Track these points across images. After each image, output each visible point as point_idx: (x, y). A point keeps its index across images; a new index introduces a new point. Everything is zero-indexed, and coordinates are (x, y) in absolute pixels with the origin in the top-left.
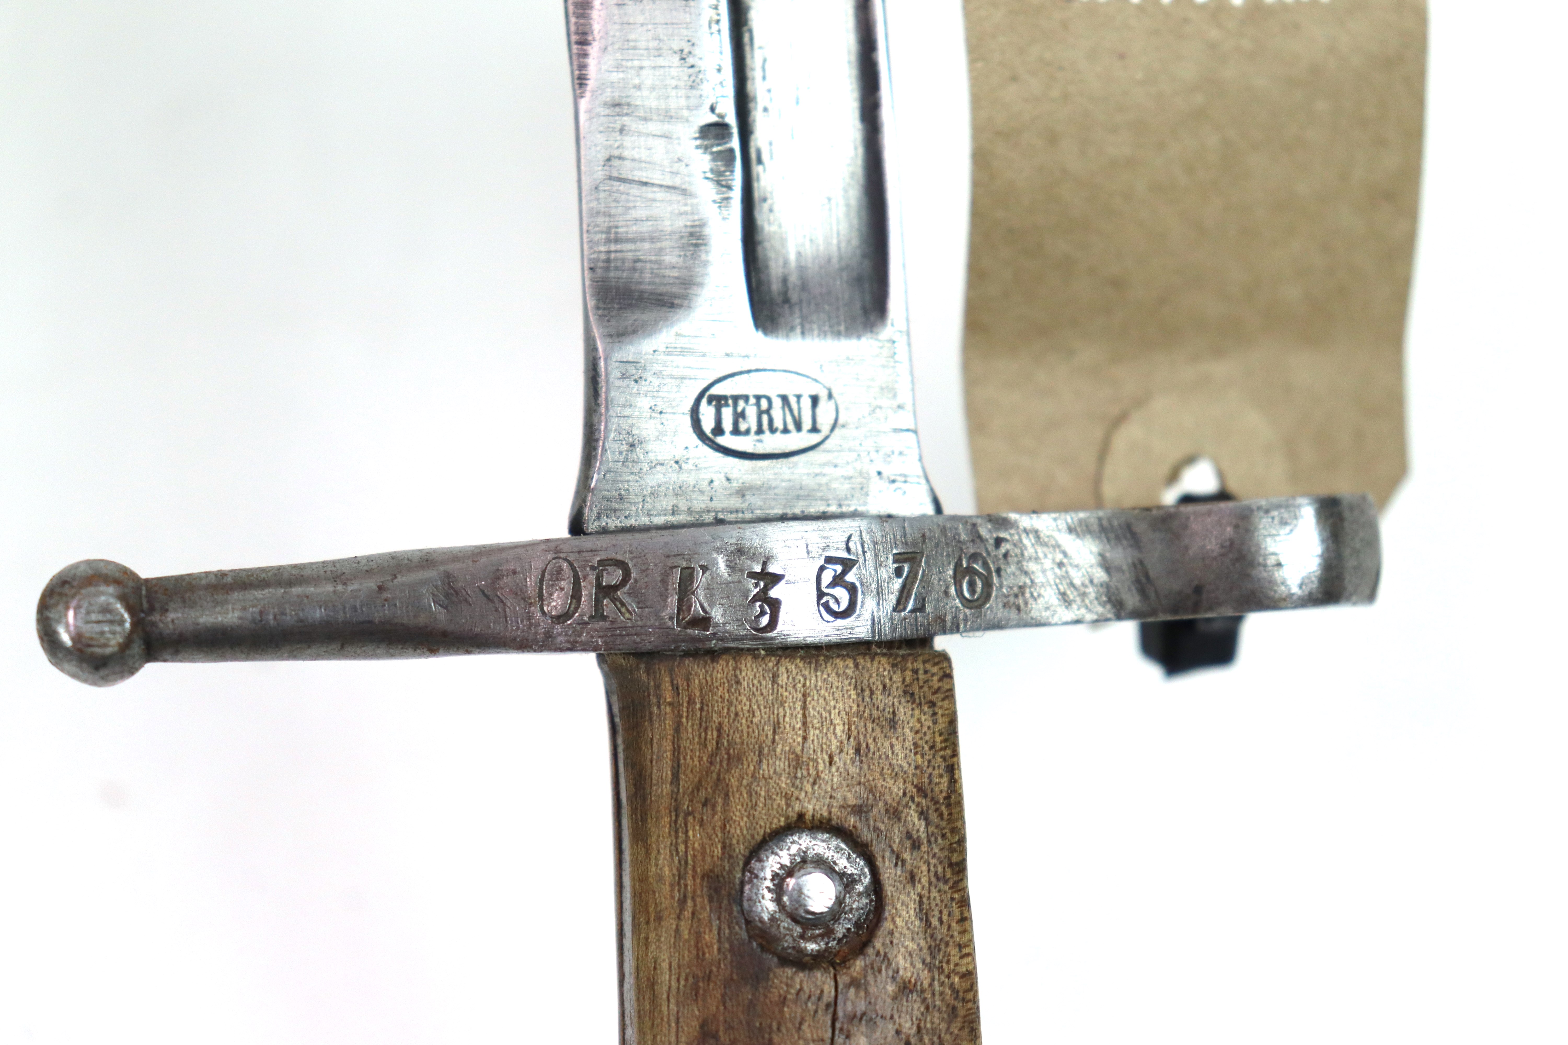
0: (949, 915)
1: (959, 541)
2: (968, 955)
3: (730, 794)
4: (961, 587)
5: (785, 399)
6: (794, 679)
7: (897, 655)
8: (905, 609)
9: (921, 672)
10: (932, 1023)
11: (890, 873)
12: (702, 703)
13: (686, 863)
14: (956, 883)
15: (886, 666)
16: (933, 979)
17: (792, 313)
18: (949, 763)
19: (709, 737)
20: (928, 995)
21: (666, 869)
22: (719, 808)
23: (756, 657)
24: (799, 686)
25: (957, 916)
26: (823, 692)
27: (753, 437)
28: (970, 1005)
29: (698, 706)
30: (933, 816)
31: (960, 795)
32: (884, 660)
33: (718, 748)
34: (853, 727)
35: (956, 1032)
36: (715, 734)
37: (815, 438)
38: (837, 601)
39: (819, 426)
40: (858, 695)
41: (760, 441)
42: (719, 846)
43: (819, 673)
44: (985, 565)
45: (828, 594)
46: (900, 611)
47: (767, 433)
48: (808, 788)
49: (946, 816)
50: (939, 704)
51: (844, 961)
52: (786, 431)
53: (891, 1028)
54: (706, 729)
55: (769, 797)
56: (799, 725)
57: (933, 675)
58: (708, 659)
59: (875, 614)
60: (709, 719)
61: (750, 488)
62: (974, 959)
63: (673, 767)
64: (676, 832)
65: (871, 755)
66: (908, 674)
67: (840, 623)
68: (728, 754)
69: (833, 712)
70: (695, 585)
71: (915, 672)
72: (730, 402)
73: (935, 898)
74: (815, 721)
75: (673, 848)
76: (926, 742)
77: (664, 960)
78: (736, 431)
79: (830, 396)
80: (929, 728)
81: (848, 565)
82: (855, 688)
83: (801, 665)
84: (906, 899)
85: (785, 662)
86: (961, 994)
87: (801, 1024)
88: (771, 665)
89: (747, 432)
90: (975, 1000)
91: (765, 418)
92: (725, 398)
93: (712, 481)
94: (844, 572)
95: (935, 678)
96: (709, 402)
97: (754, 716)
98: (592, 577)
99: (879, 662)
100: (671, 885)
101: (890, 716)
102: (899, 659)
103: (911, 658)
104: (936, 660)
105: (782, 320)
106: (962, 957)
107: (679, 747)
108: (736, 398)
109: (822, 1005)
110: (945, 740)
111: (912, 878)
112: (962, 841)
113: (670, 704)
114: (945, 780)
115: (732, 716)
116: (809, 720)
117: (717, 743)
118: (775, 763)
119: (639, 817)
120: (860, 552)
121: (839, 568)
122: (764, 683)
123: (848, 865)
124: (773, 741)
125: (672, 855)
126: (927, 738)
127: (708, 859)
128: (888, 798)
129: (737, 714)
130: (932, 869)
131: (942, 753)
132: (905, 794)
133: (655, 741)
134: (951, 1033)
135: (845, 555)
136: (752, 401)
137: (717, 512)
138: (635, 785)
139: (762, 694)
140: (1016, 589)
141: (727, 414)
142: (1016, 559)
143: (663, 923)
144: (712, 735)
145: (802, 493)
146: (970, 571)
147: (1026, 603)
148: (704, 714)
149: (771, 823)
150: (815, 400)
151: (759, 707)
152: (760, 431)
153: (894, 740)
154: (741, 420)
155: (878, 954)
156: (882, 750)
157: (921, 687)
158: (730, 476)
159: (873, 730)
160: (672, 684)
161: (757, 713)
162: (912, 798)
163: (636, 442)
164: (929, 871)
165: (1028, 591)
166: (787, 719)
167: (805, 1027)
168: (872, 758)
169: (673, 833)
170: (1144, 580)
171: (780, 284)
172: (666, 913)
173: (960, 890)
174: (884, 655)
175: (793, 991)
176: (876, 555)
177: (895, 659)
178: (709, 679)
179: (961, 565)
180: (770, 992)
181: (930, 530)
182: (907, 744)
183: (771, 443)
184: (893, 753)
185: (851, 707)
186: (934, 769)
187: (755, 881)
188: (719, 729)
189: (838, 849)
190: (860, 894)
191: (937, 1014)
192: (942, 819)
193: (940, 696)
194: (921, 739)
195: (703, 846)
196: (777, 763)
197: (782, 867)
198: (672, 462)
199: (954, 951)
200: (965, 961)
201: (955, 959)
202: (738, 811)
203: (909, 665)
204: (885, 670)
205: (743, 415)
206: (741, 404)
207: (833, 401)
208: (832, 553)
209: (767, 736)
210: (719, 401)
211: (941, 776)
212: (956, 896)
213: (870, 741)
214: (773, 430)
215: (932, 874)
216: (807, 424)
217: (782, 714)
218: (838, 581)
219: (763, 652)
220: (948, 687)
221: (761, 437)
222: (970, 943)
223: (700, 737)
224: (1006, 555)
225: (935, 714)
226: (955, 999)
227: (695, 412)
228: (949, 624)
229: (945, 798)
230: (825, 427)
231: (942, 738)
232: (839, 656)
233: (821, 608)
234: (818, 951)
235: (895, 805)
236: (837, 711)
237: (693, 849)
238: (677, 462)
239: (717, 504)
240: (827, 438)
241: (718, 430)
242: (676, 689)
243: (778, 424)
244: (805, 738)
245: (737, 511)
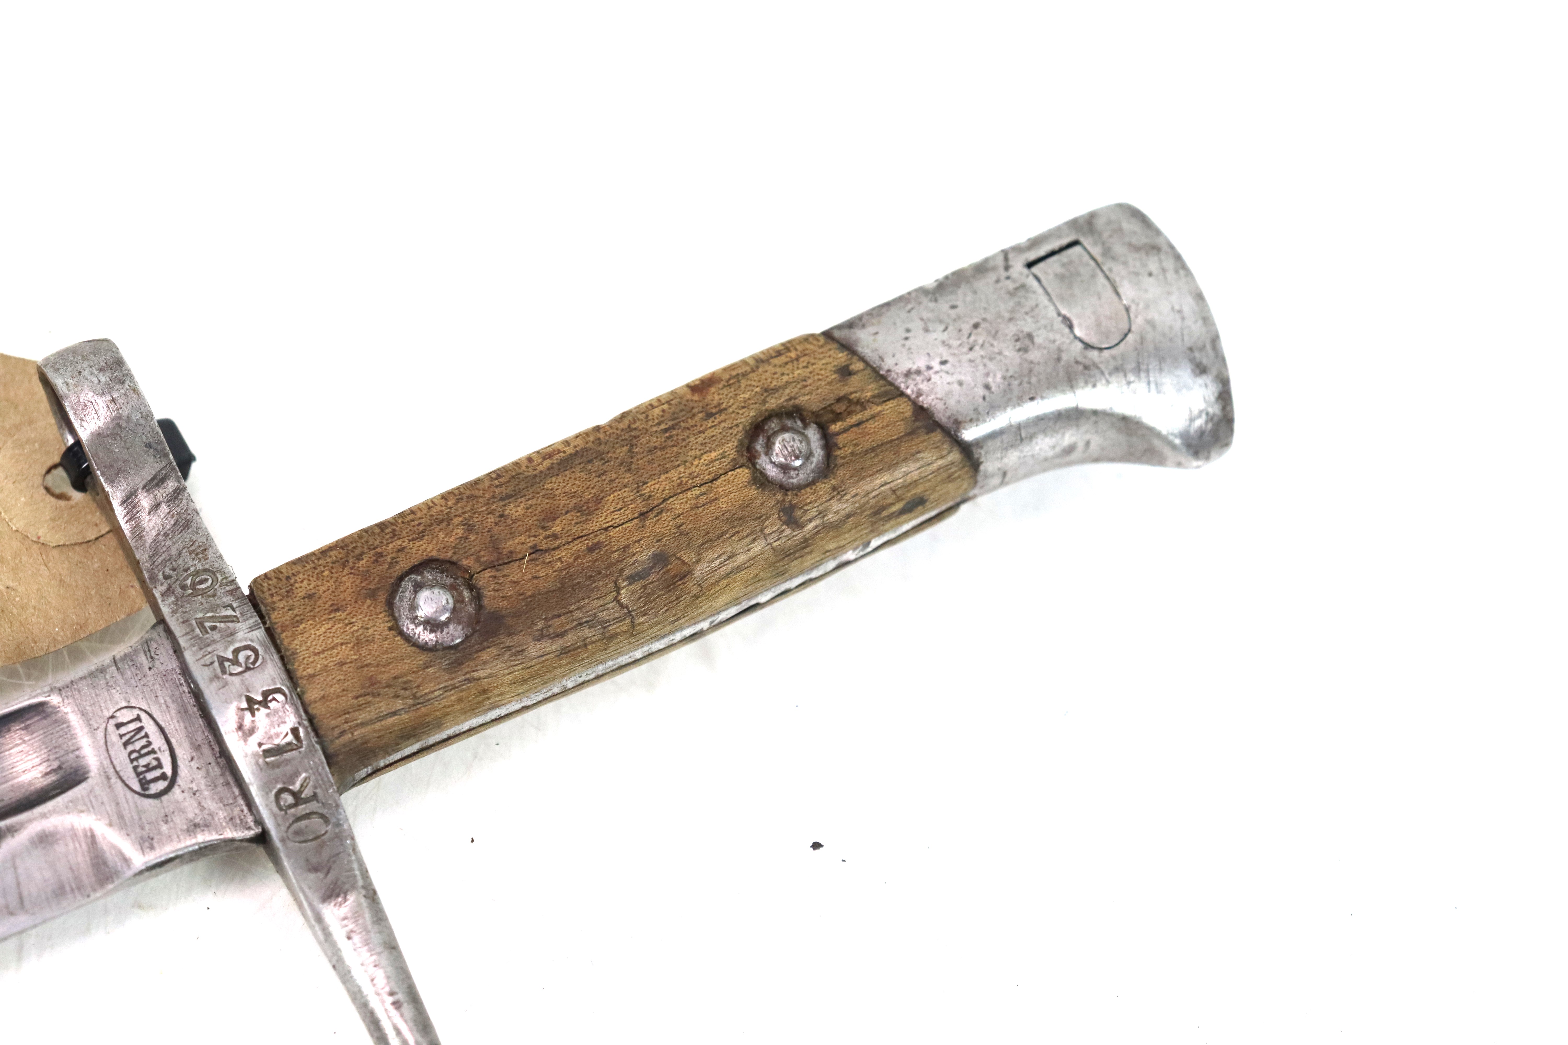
0: (414, 521)
1: (177, 600)
2: (432, 502)
3: (394, 676)
4: (206, 588)
5: (125, 744)
6: (308, 664)
7: (266, 610)
8: (235, 616)
9: (270, 592)
10: (482, 507)
11: (404, 564)
12: (345, 714)
13: (445, 687)
14: (392, 524)
15: (276, 614)
16: (456, 516)
17: (67, 761)
18: (320, 555)
19: (363, 702)
20: (467, 515)
21: (453, 698)
22: (405, 679)
23: (303, 693)
24: (311, 660)
25: (411, 517)
26: (309, 644)
27: (159, 755)
28: (462, 490)
29: (347, 716)
30: (358, 551)
31: (337, 542)
32: (273, 617)
33: (368, 694)
34: (322, 619)
35: (481, 492)
36: (360, 699)
37: (143, 716)
38: (248, 658)
39: (135, 716)
40: (301, 623)
41: (160, 749)
42: (428, 670)
43: (298, 651)
44: (186, 579)
45: (246, 664)
46: (238, 618)
47: (152, 747)
48: (371, 631)
49: (354, 545)
50: (286, 574)
51: (466, 570)
52: (146, 736)
53: (496, 529)
54: (359, 706)
55: (386, 652)
56: (335, 651)
57: (269, 585)
58: (315, 721)
59: (247, 631)
60: (352, 706)
61: (192, 743)
62: (434, 498)
63: (390, 717)
64: (429, 700)
65: (336, 602)
66: (275, 599)
67: (261, 652)
68: (369, 687)
69: (318, 634)
70: (273, 746)
71: (272, 595)
72: (141, 777)
73: (407, 533)
74: (329, 642)
75: (438, 699)
76: (313, 573)
77: (508, 679)
78: (160, 766)
79: (112, 717)
80: (304, 575)
81: (222, 660)
82: (298, 626)
83: (297, 664)
84: (414, 551)
85: (299, 674)
86: (458, 497)
87: (515, 582)
88: (304, 682)
89: (157, 759)
90: (458, 488)
91: (143, 752)
92: (140, 781)
93: (198, 768)
94: (228, 660)
95: (270, 582)
96: (147, 789)
97: (339, 680)
98: (293, 811)
99: (276, 618)
100: (462, 691)
101: (306, 600)
102: (268, 608)
103: (264, 602)
104: (259, 586)
105: (74, 765)
106: (436, 505)
107: (376, 718)
108: (138, 774)
109: (498, 574)
110: (307, 563)
111: (401, 550)
112: (366, 531)
113: (352, 734)
114: (332, 553)
115: (345, 693)
116: (329, 646)
117: (365, 695)
118: (364, 656)
119: (427, 729)
120: (210, 655)
121: (227, 664)
122: (318, 681)
123: (408, 591)
124: (351, 662)
125: (444, 698)
126: (310, 573)
127: (437, 675)
128: (357, 582)
129: (344, 690)
130: (390, 541)
131: (316, 561)
132: (351, 573)
133: (377, 735)
134: (484, 494)
135: (216, 664)
136: (135, 763)
137: (216, 758)
138: (408, 739)
139: (325, 680)
140: (193, 555)
141: (150, 776)
142: (174, 563)
143: (486, 688)
144: (361, 700)
145: (182, 711)
146: (193, 585)
147: (200, 546)
148: (351, 710)
149: (402, 645)
150: (119, 726)
151: (334, 679)
152: (153, 752)
153: (321, 592)
154: (151, 766)
155: (454, 553)
156: (330, 597)
157: (280, 589)
158: (190, 759)
159: (319, 607)
160: (340, 737)
161: (338, 678)
162: (352, 568)
163: (191, 824)
164: (392, 542)
165: (191, 549)
166: (334, 659)
167: (515, 579)
168: (337, 600)
169: (430, 702)
170: (155, 481)
171: (51, 775)
172: (480, 688)
173: (396, 520)
174: (269, 618)
175: (497, 594)
176: (208, 645)
177: (270, 610)
178: (328, 715)
179: (192, 593)
180: (502, 608)
181: (178, 620)
182: (319, 583)
183: (158, 742)
184: (328, 590)
185: (311, 624)
186: (328, 562)
187: (440, 641)
188: (357, 697)
189: (401, 600)
190: (423, 577)
191: (476, 506)
192: (357, 546)
193: (281, 576)
194: (312, 577)
195: (430, 681)
196: (363, 655)
197: (425, 629)
198: (196, 797)
199: (434, 511)
200: (436, 502)
201: (439, 508)
202: (404, 667)
203: (270, 600)
204: (279, 614)
205: (147, 766)
206: (141, 769)
207: (115, 714)
208: (219, 670)
209: (349, 667)
210: (145, 784)
211: (330, 557)
212: (400, 521)
213: (327, 606)
214: (149, 744)
215: (393, 540)
216: (137, 725)
217: (332, 663)
218: (235, 662)
219: (298, 690)
220: (273, 574)
221: (156, 749)
222: (425, 503)
223: (366, 708)
224: (174, 570)
225: (293, 575)
226: (462, 499)
227: (158, 796)
228: (232, 587)
229: (343, 549)
230: (136, 712)
231: (306, 565)
232: (282, 644)
233: (257, 665)
234: (467, 589)
235: (360, 577)
236: (317, 632)
237: (435, 686)
238: (194, 794)
239: (211, 759)
240: (141, 709)
241: (163, 777)
242: (343, 733)
243: (143, 742)
244: (342, 644)
245: (211, 746)
